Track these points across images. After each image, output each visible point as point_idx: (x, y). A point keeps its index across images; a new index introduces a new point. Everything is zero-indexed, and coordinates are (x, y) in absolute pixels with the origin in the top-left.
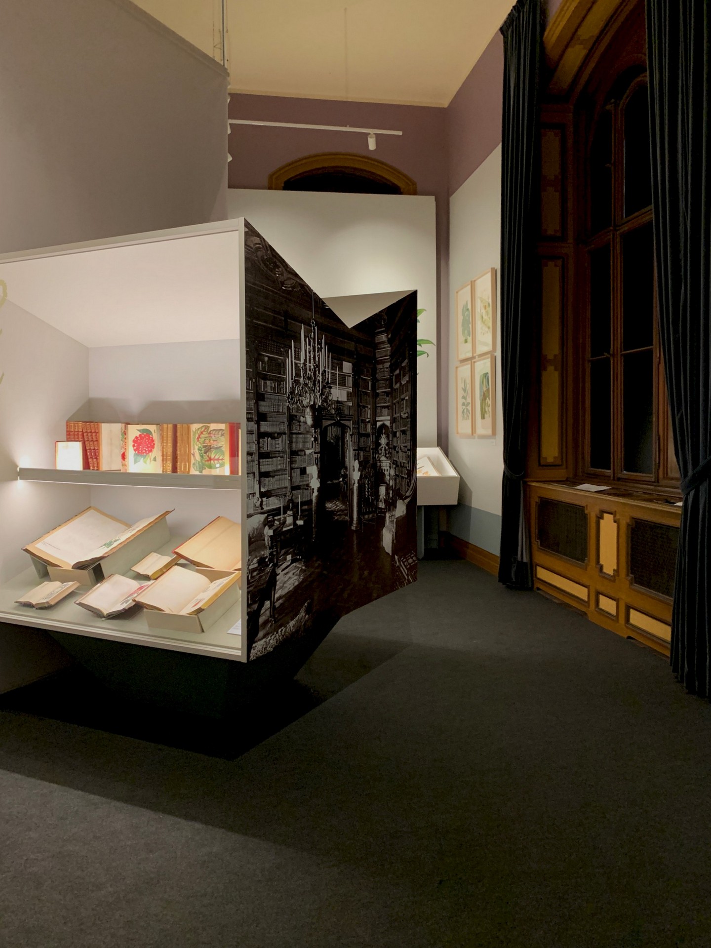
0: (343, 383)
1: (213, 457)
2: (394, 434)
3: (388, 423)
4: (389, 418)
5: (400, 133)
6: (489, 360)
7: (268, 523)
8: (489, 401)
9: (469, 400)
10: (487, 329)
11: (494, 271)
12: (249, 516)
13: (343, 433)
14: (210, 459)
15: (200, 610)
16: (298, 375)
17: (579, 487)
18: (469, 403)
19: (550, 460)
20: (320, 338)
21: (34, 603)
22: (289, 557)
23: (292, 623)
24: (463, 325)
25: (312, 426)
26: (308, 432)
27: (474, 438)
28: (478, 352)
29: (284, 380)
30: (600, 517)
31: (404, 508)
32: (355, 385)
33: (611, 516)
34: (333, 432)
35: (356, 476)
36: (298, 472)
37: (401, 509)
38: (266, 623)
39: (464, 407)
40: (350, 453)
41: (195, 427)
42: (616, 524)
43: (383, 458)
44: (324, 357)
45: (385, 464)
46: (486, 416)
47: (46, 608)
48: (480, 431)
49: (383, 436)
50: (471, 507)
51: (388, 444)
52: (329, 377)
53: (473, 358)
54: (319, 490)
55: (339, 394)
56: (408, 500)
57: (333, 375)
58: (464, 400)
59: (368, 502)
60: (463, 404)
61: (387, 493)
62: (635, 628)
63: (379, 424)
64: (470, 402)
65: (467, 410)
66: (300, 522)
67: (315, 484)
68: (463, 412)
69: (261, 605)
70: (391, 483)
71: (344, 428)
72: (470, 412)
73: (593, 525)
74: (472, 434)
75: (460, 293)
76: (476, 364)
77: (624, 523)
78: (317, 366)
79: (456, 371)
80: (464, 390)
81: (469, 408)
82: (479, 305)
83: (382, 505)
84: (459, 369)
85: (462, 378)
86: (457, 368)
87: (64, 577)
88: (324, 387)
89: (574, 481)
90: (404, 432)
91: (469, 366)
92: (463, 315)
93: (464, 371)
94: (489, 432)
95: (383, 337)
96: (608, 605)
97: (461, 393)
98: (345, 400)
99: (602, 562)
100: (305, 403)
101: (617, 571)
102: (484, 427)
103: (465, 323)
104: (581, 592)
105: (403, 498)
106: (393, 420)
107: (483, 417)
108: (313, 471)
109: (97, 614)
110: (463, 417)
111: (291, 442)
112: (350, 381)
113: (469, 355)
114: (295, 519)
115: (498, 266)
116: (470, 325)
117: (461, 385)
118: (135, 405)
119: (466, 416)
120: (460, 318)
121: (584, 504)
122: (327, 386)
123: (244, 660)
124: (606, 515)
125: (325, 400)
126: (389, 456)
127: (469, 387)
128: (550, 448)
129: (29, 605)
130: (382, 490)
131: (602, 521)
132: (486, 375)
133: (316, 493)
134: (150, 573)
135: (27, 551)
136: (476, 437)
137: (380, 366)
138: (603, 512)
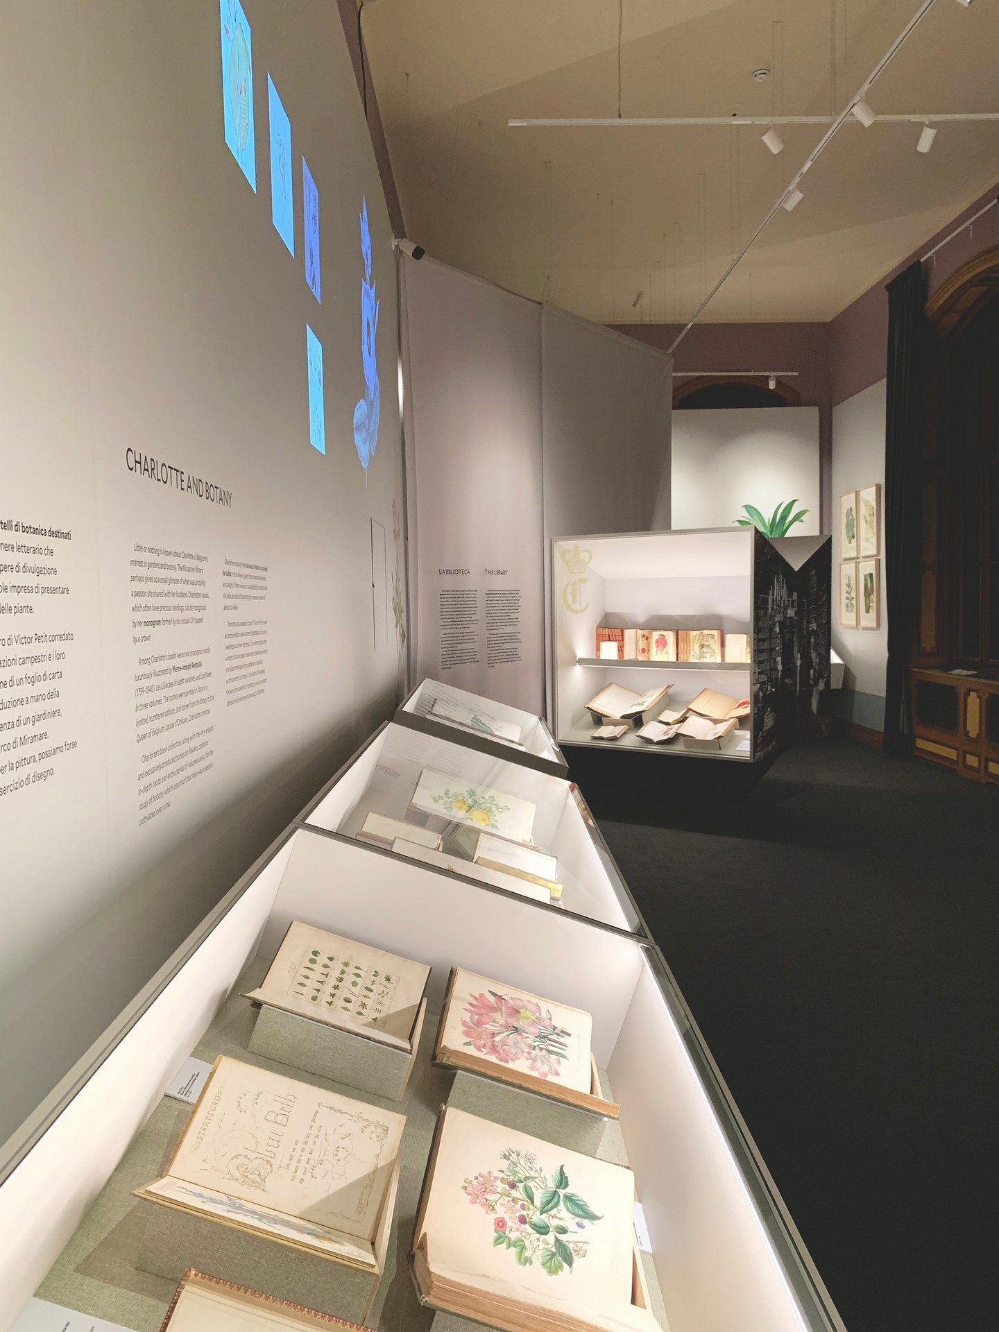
0: (793, 606)
1: (705, 651)
2: (818, 636)
3: (815, 628)
4: (815, 624)
5: (796, 374)
6: (874, 562)
7: (761, 689)
8: (873, 598)
9: (853, 595)
10: (872, 535)
11: (878, 487)
12: (754, 684)
13: (793, 636)
14: (703, 653)
15: (720, 737)
16: (773, 605)
17: (954, 672)
18: (853, 598)
19: (928, 649)
20: (783, 581)
21: (605, 736)
22: (769, 709)
23: (770, 747)
24: (847, 527)
25: (779, 633)
26: (777, 637)
27: (859, 629)
28: (863, 553)
29: (768, 608)
30: (967, 694)
31: (823, 684)
32: (799, 607)
33: (975, 694)
34: (788, 636)
35: (799, 662)
36: (773, 660)
37: (821, 686)
38: (760, 743)
39: (848, 601)
40: (796, 649)
41: (694, 633)
42: (978, 699)
43: (812, 651)
44: (784, 592)
45: (814, 655)
46: (871, 610)
47: (614, 739)
48: (864, 623)
49: (813, 637)
50: (854, 691)
51: (814, 642)
52: (786, 603)
53: (858, 558)
54: (782, 670)
55: (791, 613)
56: (825, 679)
57: (789, 601)
58: (848, 595)
59: (805, 678)
60: (847, 598)
61: (814, 675)
62: (993, 776)
63: (810, 629)
64: (855, 597)
65: (851, 604)
66: (774, 690)
67: (780, 667)
68: (847, 605)
69: (758, 734)
70: (817, 668)
71: (793, 633)
72: (855, 606)
73: (962, 700)
74: (857, 626)
75: (843, 498)
76: (860, 564)
77: (984, 698)
78: (781, 598)
79: (840, 568)
80: (849, 586)
81: (854, 602)
82: (863, 510)
83: (812, 682)
84: (842, 566)
85: (846, 575)
86: (841, 565)
87: (615, 723)
88: (784, 610)
89: (948, 667)
90: (823, 633)
91: (854, 565)
92: (847, 518)
93: (849, 569)
94: (874, 625)
95: (813, 572)
96: (972, 761)
97: (844, 588)
98: (794, 615)
99: (968, 729)
100: (776, 620)
101: (979, 735)
102: (869, 620)
103: (850, 526)
104: (952, 754)
105: (823, 678)
106: (818, 626)
107: (867, 611)
108: (779, 659)
109: (649, 741)
110: (847, 611)
111: (770, 644)
112: (796, 603)
113: (854, 554)
114: (772, 688)
115: (882, 482)
116: (855, 529)
117: (844, 582)
118: (641, 618)
119: (850, 609)
120: (844, 521)
121: (955, 684)
122: (786, 609)
123: (752, 762)
124: (972, 693)
125: (785, 617)
126: (816, 651)
127: (853, 583)
128: (929, 641)
129: (601, 738)
130: (812, 672)
131: (968, 698)
132: (871, 575)
133: (780, 673)
134: (670, 721)
135: (588, 708)
136: (861, 629)
137: (811, 592)
138: (969, 691)
